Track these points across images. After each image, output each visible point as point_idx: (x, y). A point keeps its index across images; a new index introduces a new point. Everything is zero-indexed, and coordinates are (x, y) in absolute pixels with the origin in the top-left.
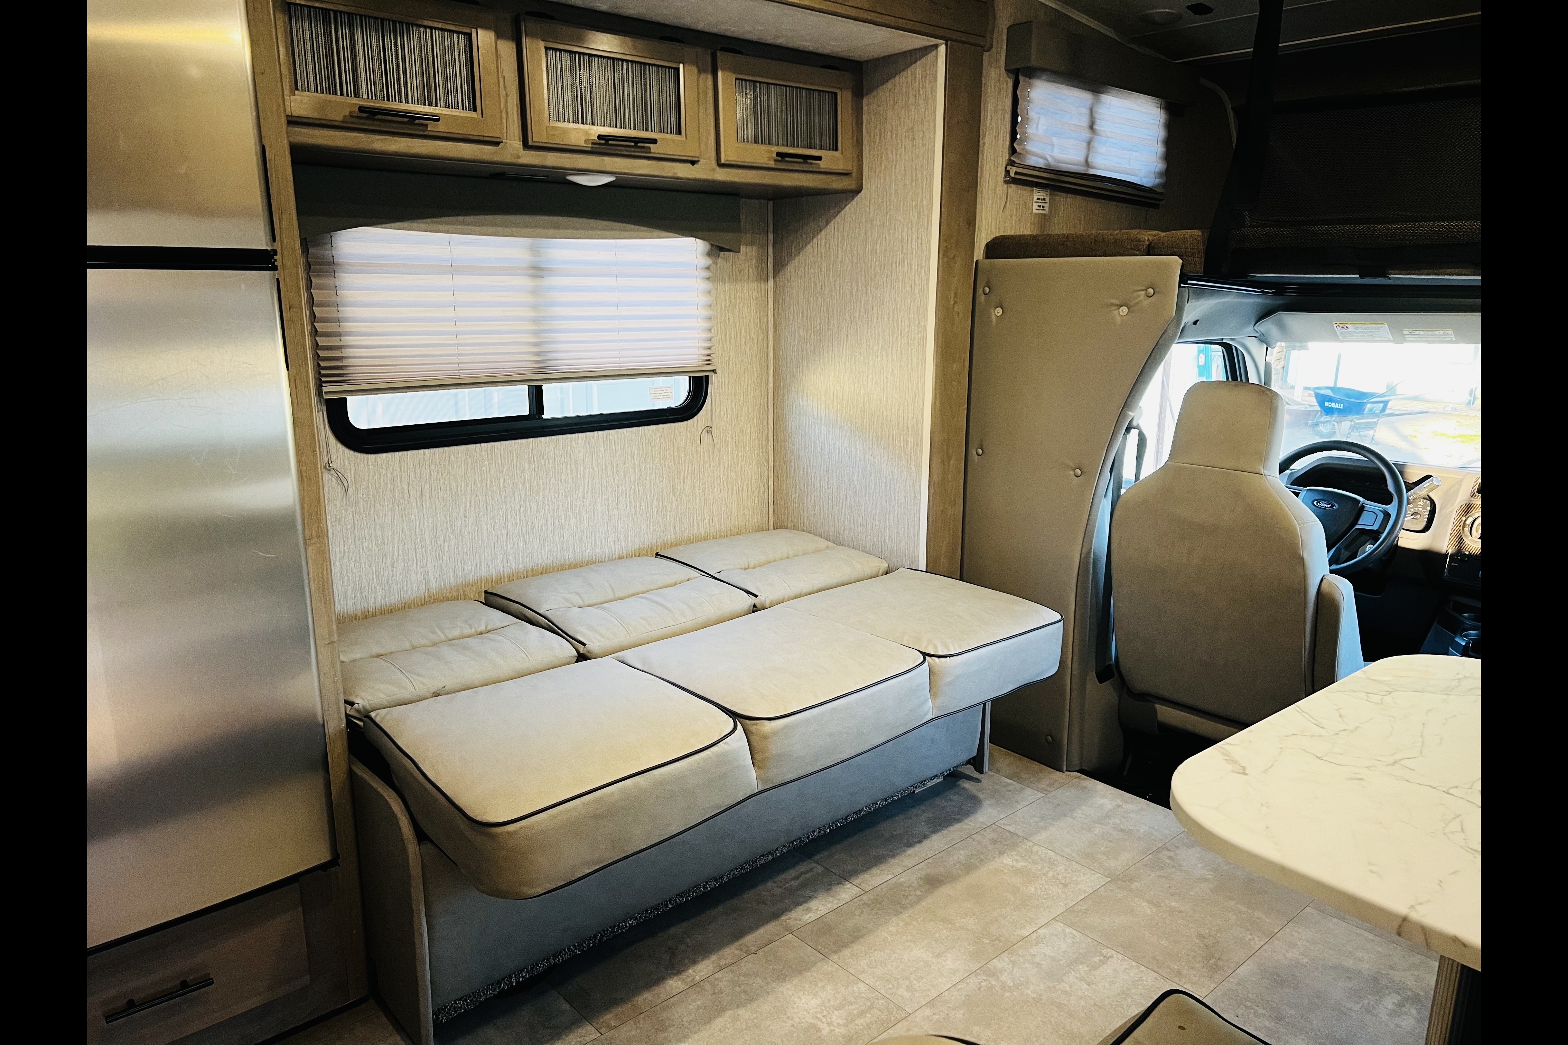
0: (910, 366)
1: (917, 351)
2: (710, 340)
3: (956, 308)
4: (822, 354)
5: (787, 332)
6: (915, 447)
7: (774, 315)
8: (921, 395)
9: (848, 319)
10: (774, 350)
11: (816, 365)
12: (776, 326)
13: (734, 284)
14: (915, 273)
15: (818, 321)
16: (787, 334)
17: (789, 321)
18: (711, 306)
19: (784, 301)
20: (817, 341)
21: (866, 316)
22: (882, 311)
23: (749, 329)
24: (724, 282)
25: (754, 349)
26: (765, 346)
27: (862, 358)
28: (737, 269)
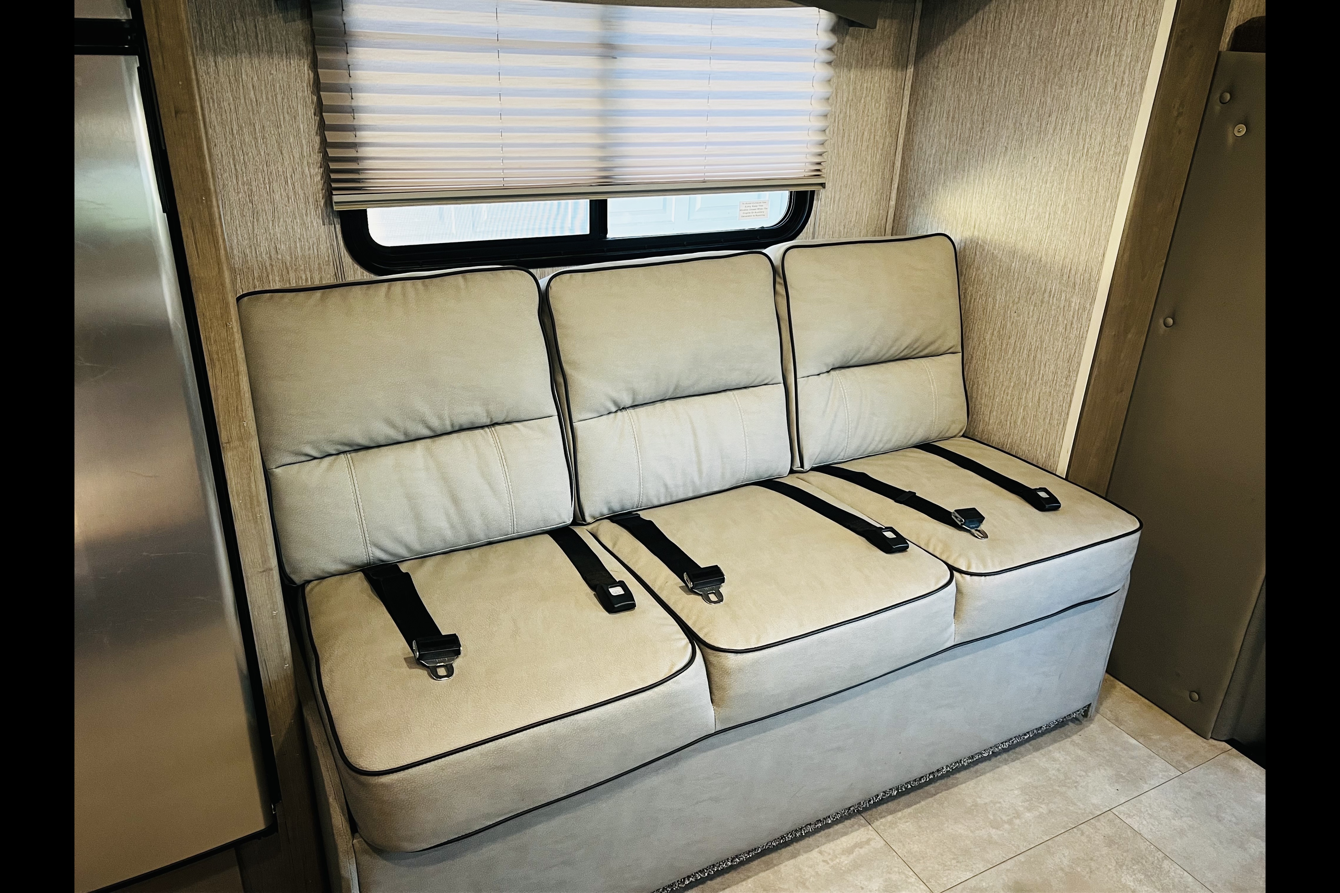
0: (1092, 201)
1: (1109, 180)
2: (823, 144)
3: (1178, 123)
4: (966, 169)
5: (923, 136)
6: (1080, 311)
7: (909, 112)
8: (1103, 243)
9: (1011, 126)
10: (903, 158)
11: (956, 184)
12: (910, 128)
13: (863, 70)
14: (1125, 69)
15: (968, 125)
16: (923, 139)
17: (928, 121)
18: (828, 99)
19: (925, 95)
20: (962, 152)
21: (1038, 124)
22: (1063, 119)
23: (875, 130)
24: (849, 67)
25: (878, 157)
26: (892, 152)
27: (1022, 182)
28: (868, 52)
